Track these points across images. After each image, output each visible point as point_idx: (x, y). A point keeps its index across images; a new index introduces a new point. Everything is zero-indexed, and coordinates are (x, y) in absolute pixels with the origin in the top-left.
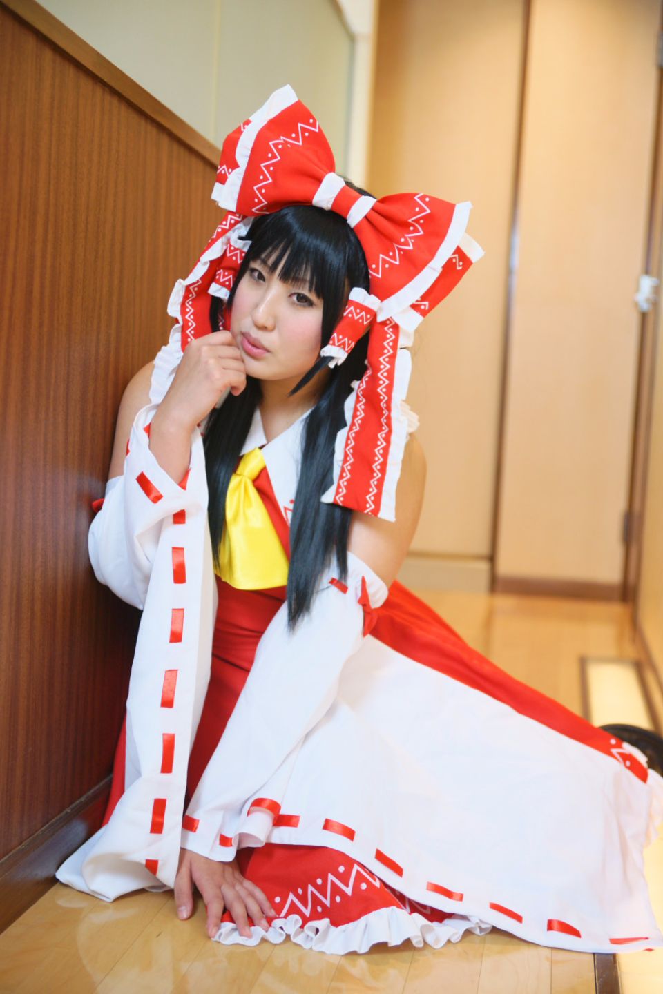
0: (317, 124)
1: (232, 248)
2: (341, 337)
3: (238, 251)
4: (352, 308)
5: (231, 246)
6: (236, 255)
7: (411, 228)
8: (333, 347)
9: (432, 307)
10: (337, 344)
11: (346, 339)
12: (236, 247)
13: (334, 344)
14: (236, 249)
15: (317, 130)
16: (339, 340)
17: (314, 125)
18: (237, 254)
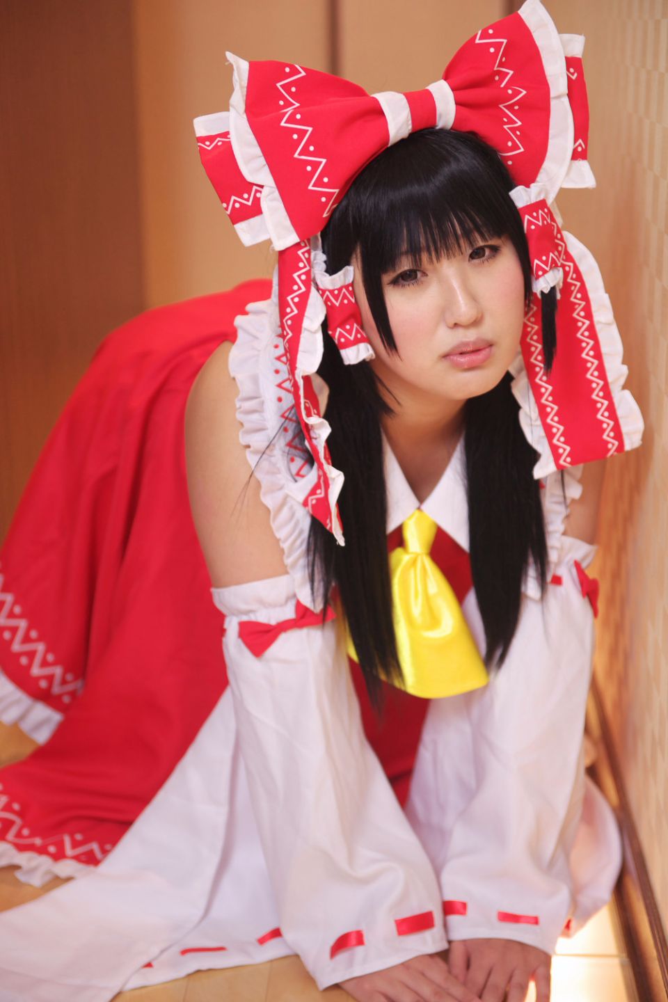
0: (297, 66)
1: (336, 292)
2: (544, 258)
3: (344, 290)
4: (527, 217)
5: (332, 292)
6: (345, 297)
7: (497, 78)
8: (546, 276)
9: (585, 142)
10: (547, 269)
11: (551, 255)
12: (338, 286)
13: (545, 272)
14: (340, 290)
15: (303, 74)
16: (546, 263)
17: (294, 71)
18: (344, 294)
